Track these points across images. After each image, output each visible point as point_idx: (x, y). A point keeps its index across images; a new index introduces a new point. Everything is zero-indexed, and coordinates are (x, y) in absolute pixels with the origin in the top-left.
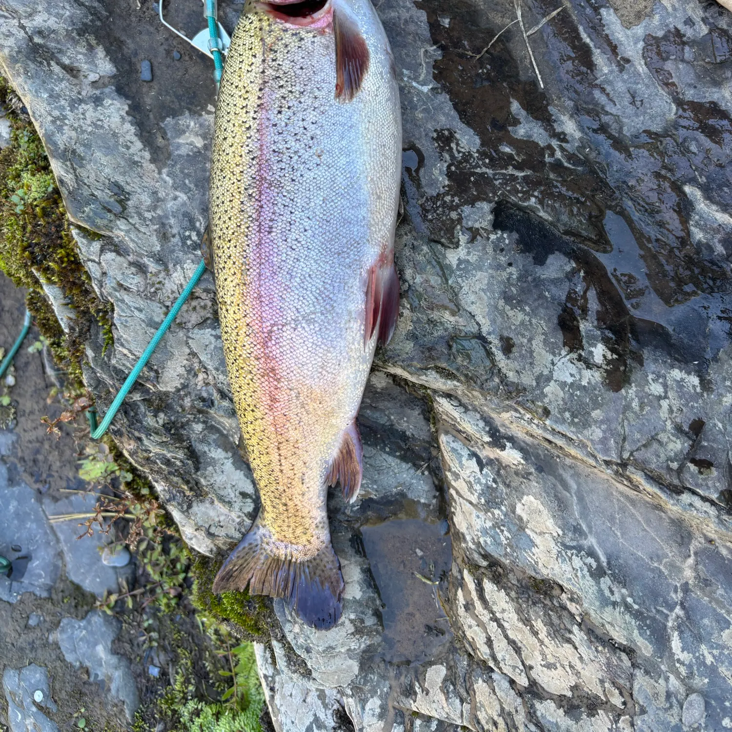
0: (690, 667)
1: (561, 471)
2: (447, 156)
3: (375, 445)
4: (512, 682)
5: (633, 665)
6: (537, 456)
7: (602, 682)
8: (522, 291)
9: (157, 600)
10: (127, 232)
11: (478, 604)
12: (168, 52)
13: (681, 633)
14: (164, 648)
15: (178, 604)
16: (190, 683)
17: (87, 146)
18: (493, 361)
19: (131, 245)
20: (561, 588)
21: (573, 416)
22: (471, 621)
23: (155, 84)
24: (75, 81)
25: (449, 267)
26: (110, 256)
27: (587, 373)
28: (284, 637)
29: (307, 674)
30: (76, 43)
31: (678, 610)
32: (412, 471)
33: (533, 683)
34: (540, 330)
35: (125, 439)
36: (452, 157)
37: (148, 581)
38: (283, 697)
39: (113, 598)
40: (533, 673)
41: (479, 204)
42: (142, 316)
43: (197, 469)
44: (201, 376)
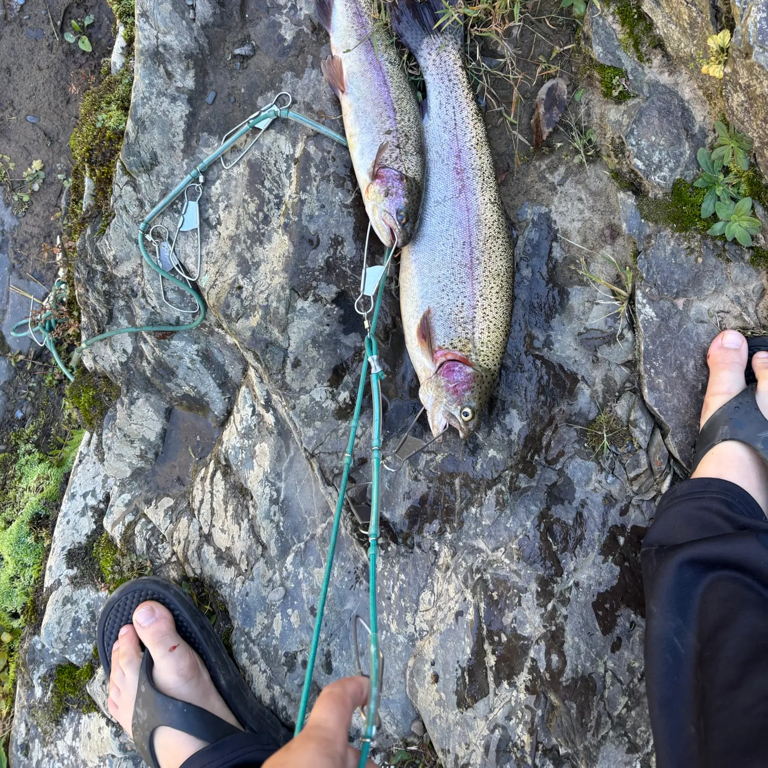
0: (289, 574)
1: (291, 442)
2: (332, 251)
3: (209, 369)
4: (201, 528)
5: (262, 555)
6: (283, 427)
7: (242, 553)
8: (326, 342)
9: (46, 375)
10: (146, 182)
11: (208, 480)
12: (229, 95)
13: (296, 555)
14: (33, 405)
15: (57, 385)
16: (36, 433)
17: (153, 123)
18: (284, 367)
19: (144, 191)
20: (252, 498)
21: (306, 417)
22: (199, 486)
23: (211, 108)
24: (168, 81)
25: (294, 308)
26: (129, 188)
27: (329, 402)
28: (101, 435)
29: (102, 460)
30: (181, 61)
31: (302, 545)
32: (220, 395)
33: (210, 534)
34: (320, 366)
35: (80, 285)
36: (335, 253)
37: (47, 361)
38: (84, 469)
39: (21, 357)
40: (213, 530)
41: (331, 286)
42: (127, 230)
43: (108, 324)
44: (138, 279)
